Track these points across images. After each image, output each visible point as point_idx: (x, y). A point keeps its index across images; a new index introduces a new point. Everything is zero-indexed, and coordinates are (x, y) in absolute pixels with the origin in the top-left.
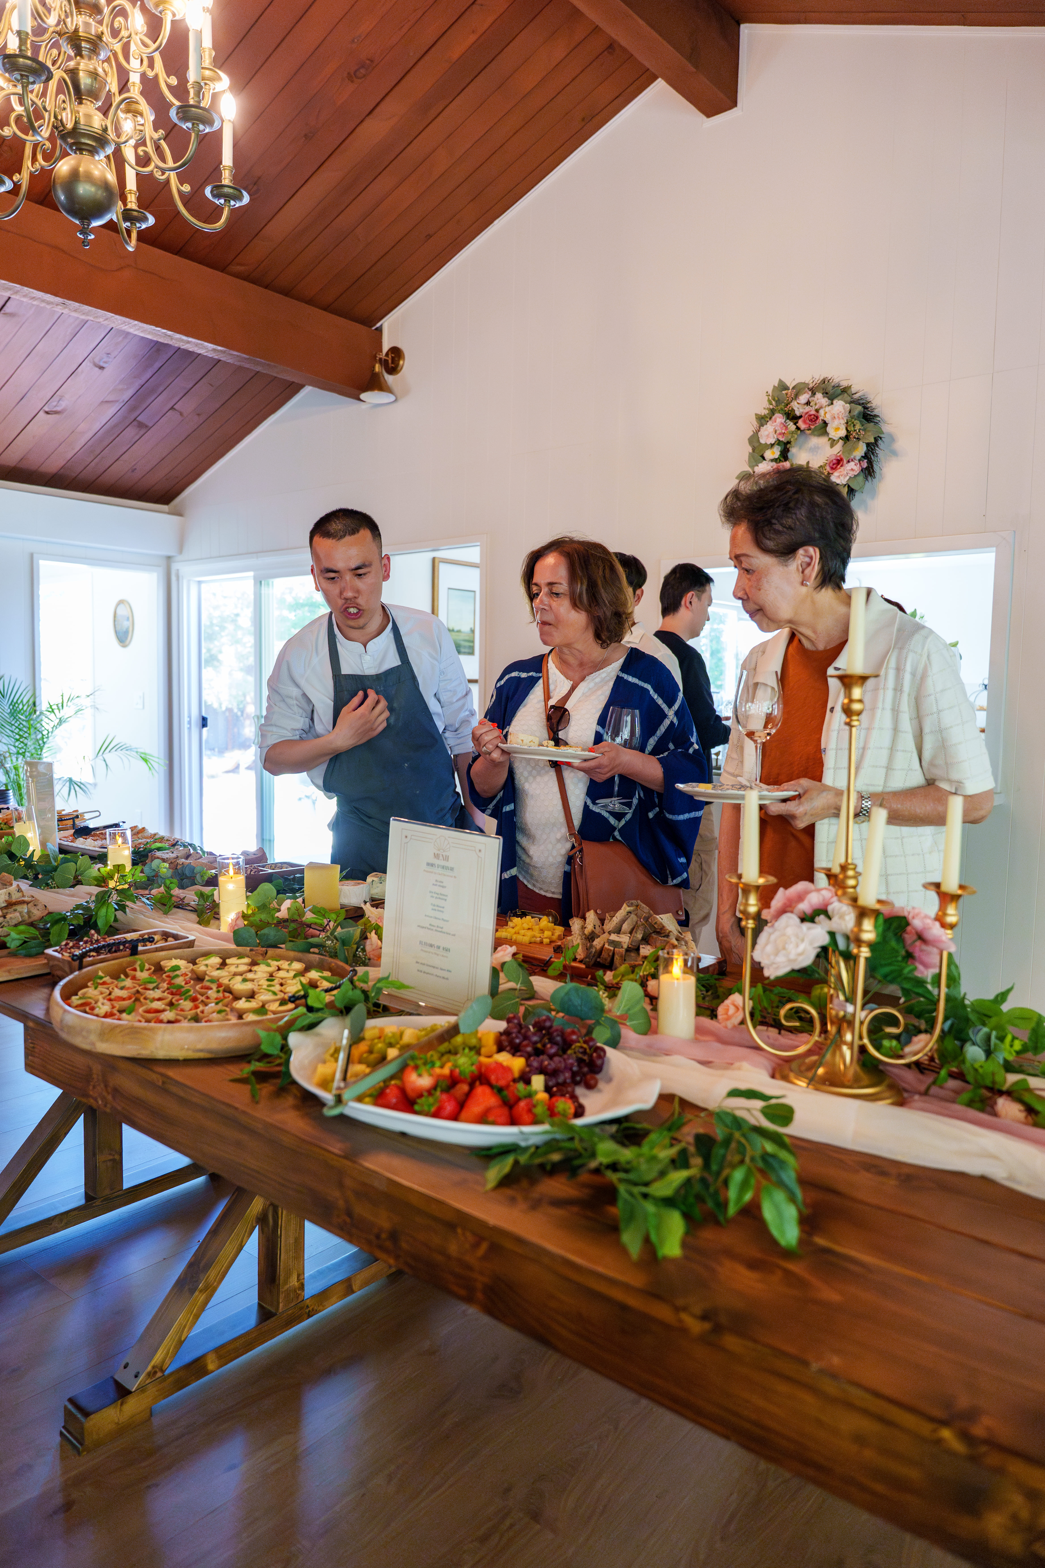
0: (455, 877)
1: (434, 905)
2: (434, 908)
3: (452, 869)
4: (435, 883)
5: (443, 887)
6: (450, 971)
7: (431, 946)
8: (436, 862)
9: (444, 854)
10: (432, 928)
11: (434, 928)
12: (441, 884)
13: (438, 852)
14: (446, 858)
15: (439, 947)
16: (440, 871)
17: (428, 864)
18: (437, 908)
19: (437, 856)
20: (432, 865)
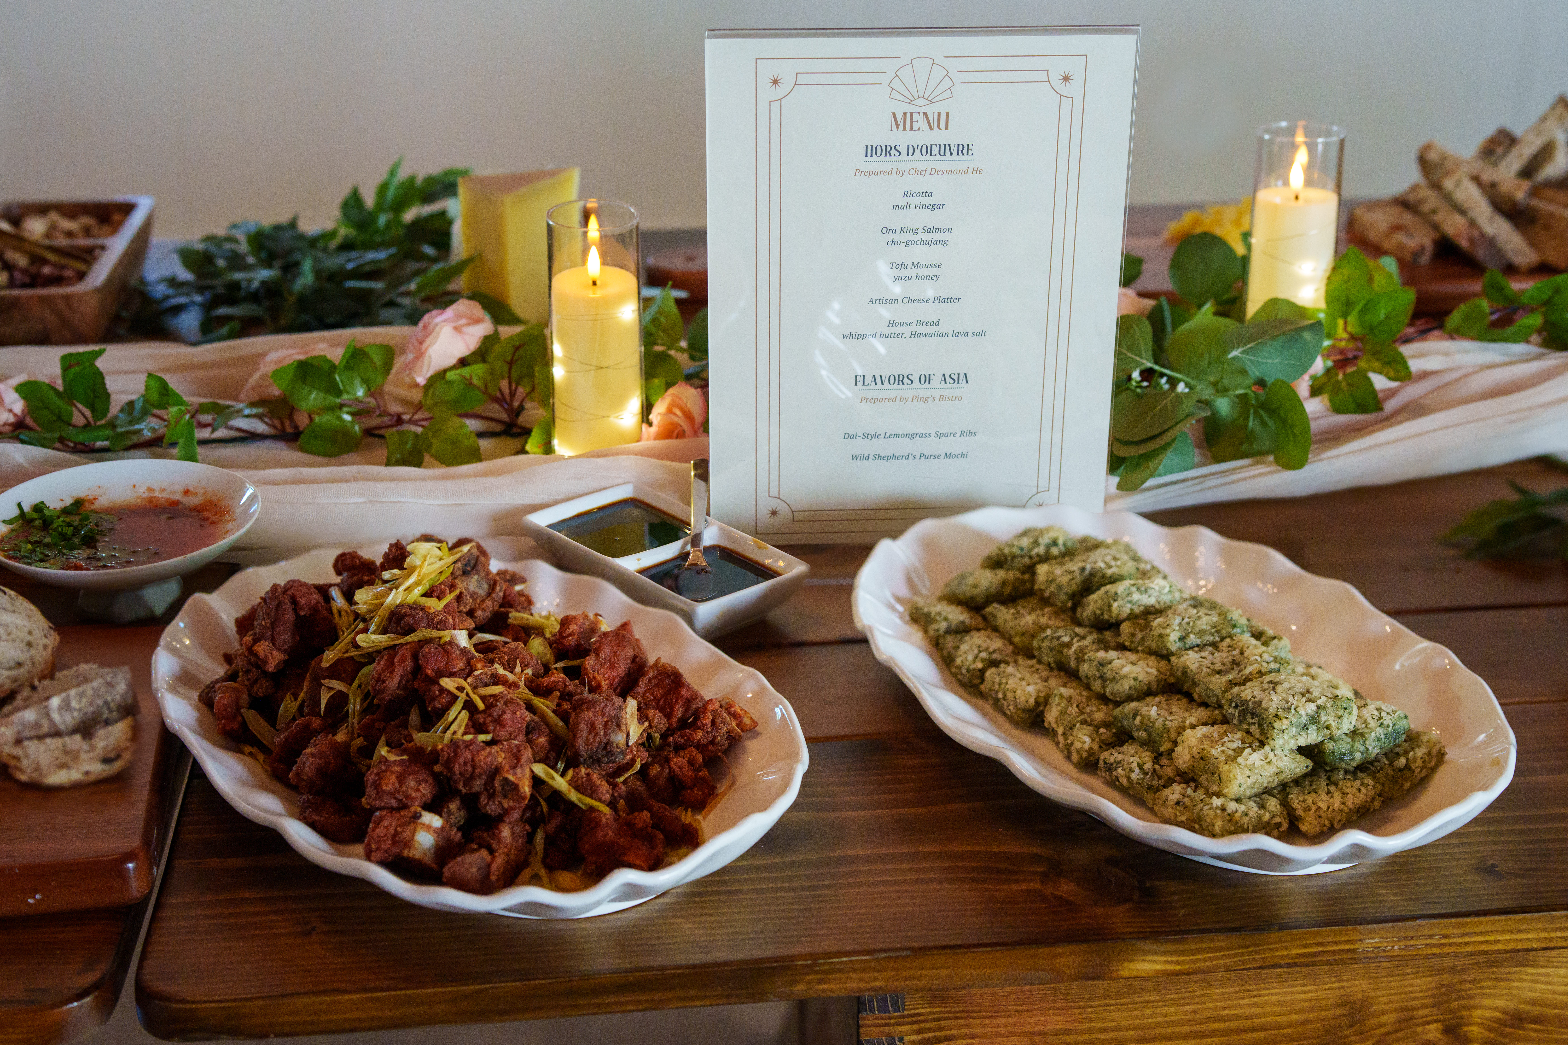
0: (977, 171)
1: (903, 266)
2: (903, 272)
3: (964, 150)
4: (903, 201)
5: (933, 207)
6: (971, 433)
7: (899, 380)
8: (902, 138)
9: (931, 110)
10: (898, 330)
11: (907, 330)
12: (926, 201)
13: (909, 109)
14: (943, 121)
15: (927, 379)
16: (920, 161)
17: (870, 151)
18: (912, 272)
19: (905, 122)
20: (887, 151)
